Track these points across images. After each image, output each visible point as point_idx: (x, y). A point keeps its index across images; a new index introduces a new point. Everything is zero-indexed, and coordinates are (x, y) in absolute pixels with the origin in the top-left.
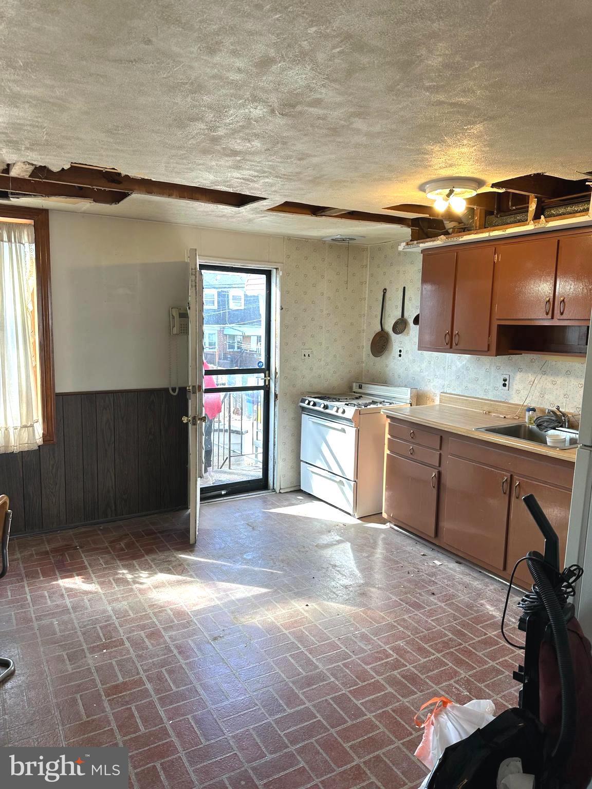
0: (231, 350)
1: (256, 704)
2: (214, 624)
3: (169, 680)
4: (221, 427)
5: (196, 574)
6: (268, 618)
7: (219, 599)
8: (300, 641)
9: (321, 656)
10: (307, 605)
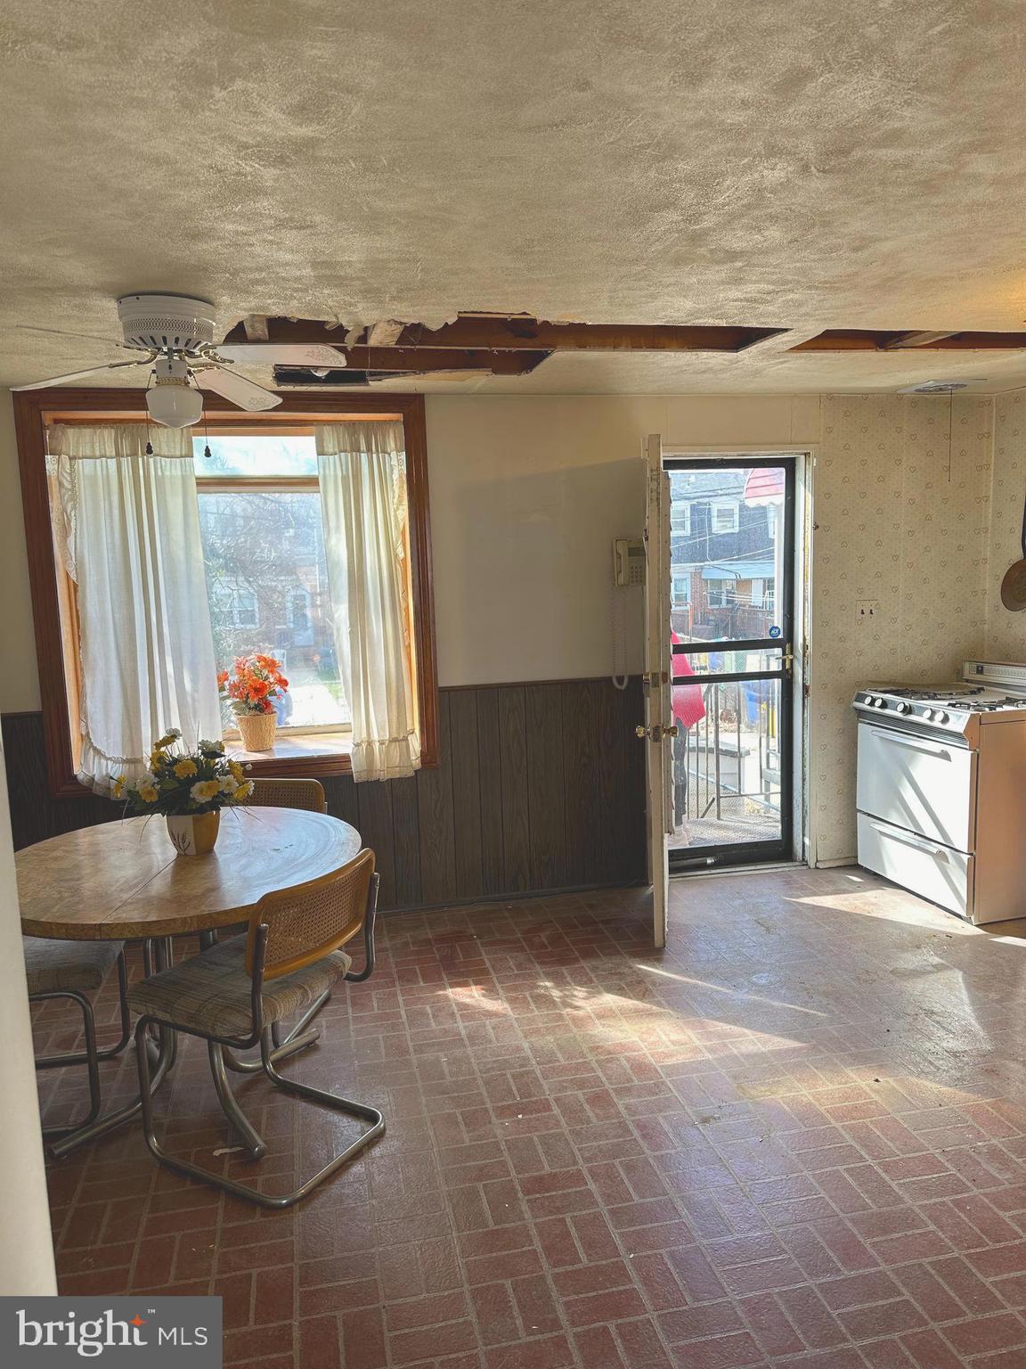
0: (716, 606)
1: (784, 1250)
2: (702, 1094)
3: (626, 1181)
4: (702, 744)
5: (667, 1001)
6: (802, 1095)
7: (711, 1050)
8: (865, 1146)
9: (908, 1180)
10: (877, 1080)
